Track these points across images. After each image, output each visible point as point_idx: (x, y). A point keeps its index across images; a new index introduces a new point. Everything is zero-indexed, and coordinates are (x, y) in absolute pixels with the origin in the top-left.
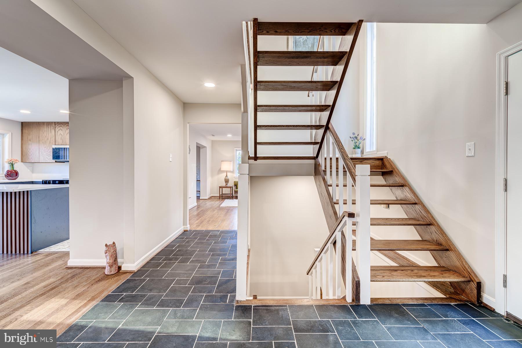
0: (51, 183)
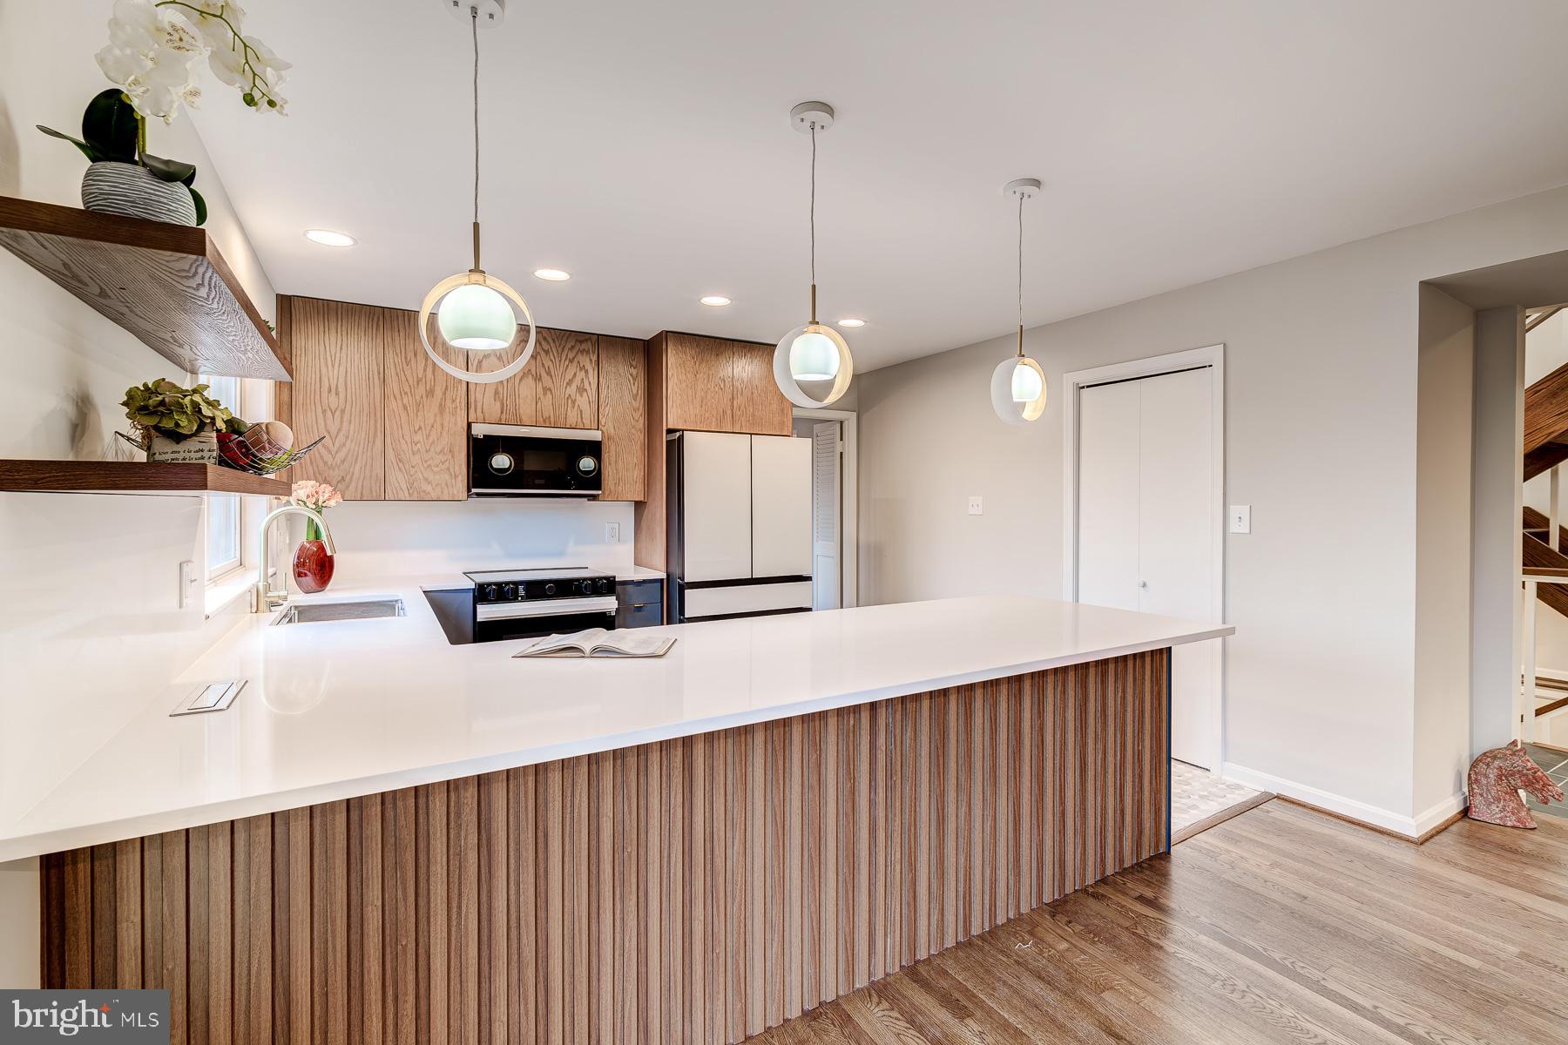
0: (522, 592)
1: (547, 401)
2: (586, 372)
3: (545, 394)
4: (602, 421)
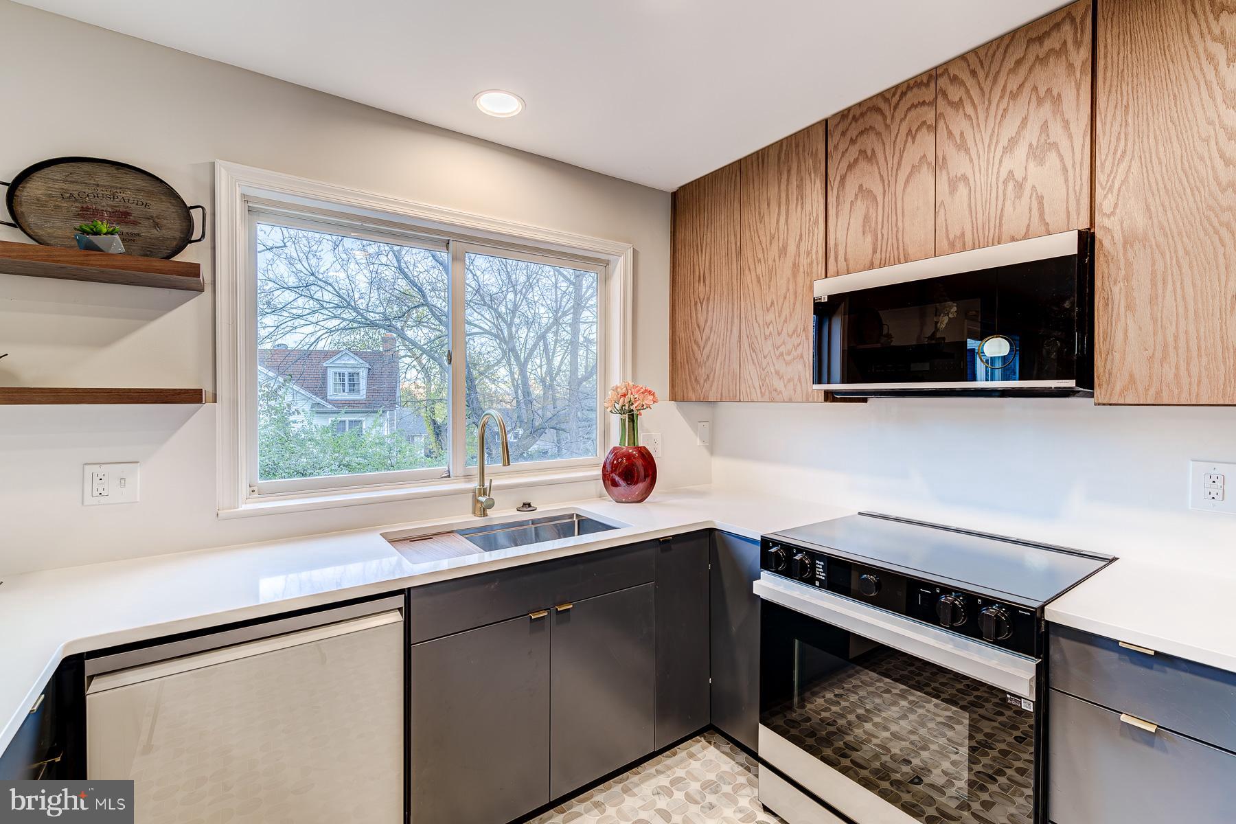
4: (1105, 202)
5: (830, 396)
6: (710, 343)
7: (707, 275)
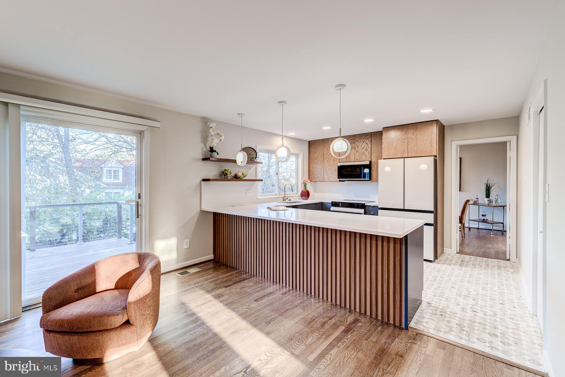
0: (340, 205)
1: (357, 154)
2: (368, 144)
3: (357, 152)
4: (372, 158)
5: (340, 181)
6: (317, 171)
7: (317, 158)
